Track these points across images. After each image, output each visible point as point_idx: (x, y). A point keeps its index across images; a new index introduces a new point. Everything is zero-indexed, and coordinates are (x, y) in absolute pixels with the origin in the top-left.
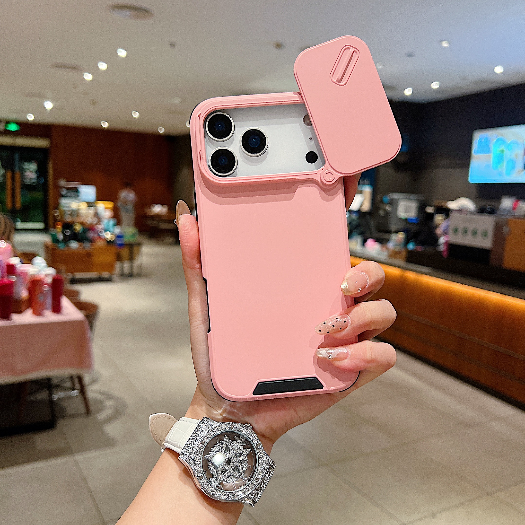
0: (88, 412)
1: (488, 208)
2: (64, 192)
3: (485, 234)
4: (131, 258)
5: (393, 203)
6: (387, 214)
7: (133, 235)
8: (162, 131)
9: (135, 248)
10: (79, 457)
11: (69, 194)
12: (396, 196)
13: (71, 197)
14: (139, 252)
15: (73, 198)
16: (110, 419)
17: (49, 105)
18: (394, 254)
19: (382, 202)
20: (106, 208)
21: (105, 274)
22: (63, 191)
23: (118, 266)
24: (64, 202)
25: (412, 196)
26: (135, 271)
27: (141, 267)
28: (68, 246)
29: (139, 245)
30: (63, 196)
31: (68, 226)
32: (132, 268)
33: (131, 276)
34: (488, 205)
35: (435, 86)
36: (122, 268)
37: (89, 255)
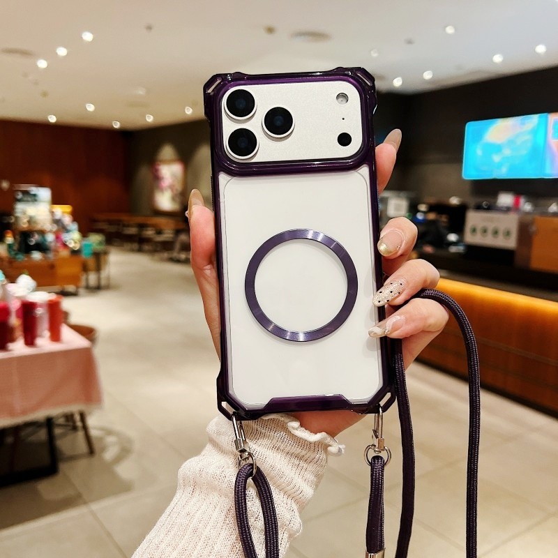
0: (91, 451)
1: (484, 205)
2: (20, 196)
4: (98, 269)
5: (384, 201)
7: (100, 243)
8: (117, 125)
9: (102, 258)
10: (95, 507)
11: (25, 199)
12: (386, 194)
13: (28, 201)
14: (106, 262)
15: (31, 203)
16: (118, 459)
20: (64, 213)
21: (71, 288)
22: (18, 195)
23: (83, 278)
24: (20, 207)
25: (402, 194)
26: (103, 282)
27: (108, 278)
29: (106, 253)
30: (19, 201)
31: (25, 235)
32: (99, 279)
33: (98, 288)
34: (484, 202)
35: (428, 76)
36: (87, 281)
37: (52, 267)
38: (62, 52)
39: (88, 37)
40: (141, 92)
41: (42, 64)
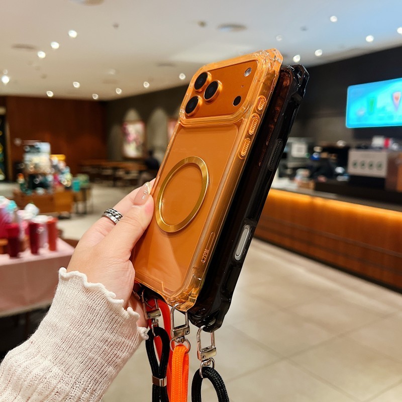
3: (380, 166)
7: (86, 181)
8: (96, 97)
9: (87, 191)
13: (33, 152)
17: (6, 80)
20: (59, 160)
21: (65, 214)
22: (26, 148)
23: (74, 206)
24: (28, 157)
25: (302, 139)
26: (88, 209)
28: (35, 192)
35: (318, 53)
37: (52, 199)
38: (55, 45)
39: (73, 34)
40: (112, 72)
41: (42, 55)
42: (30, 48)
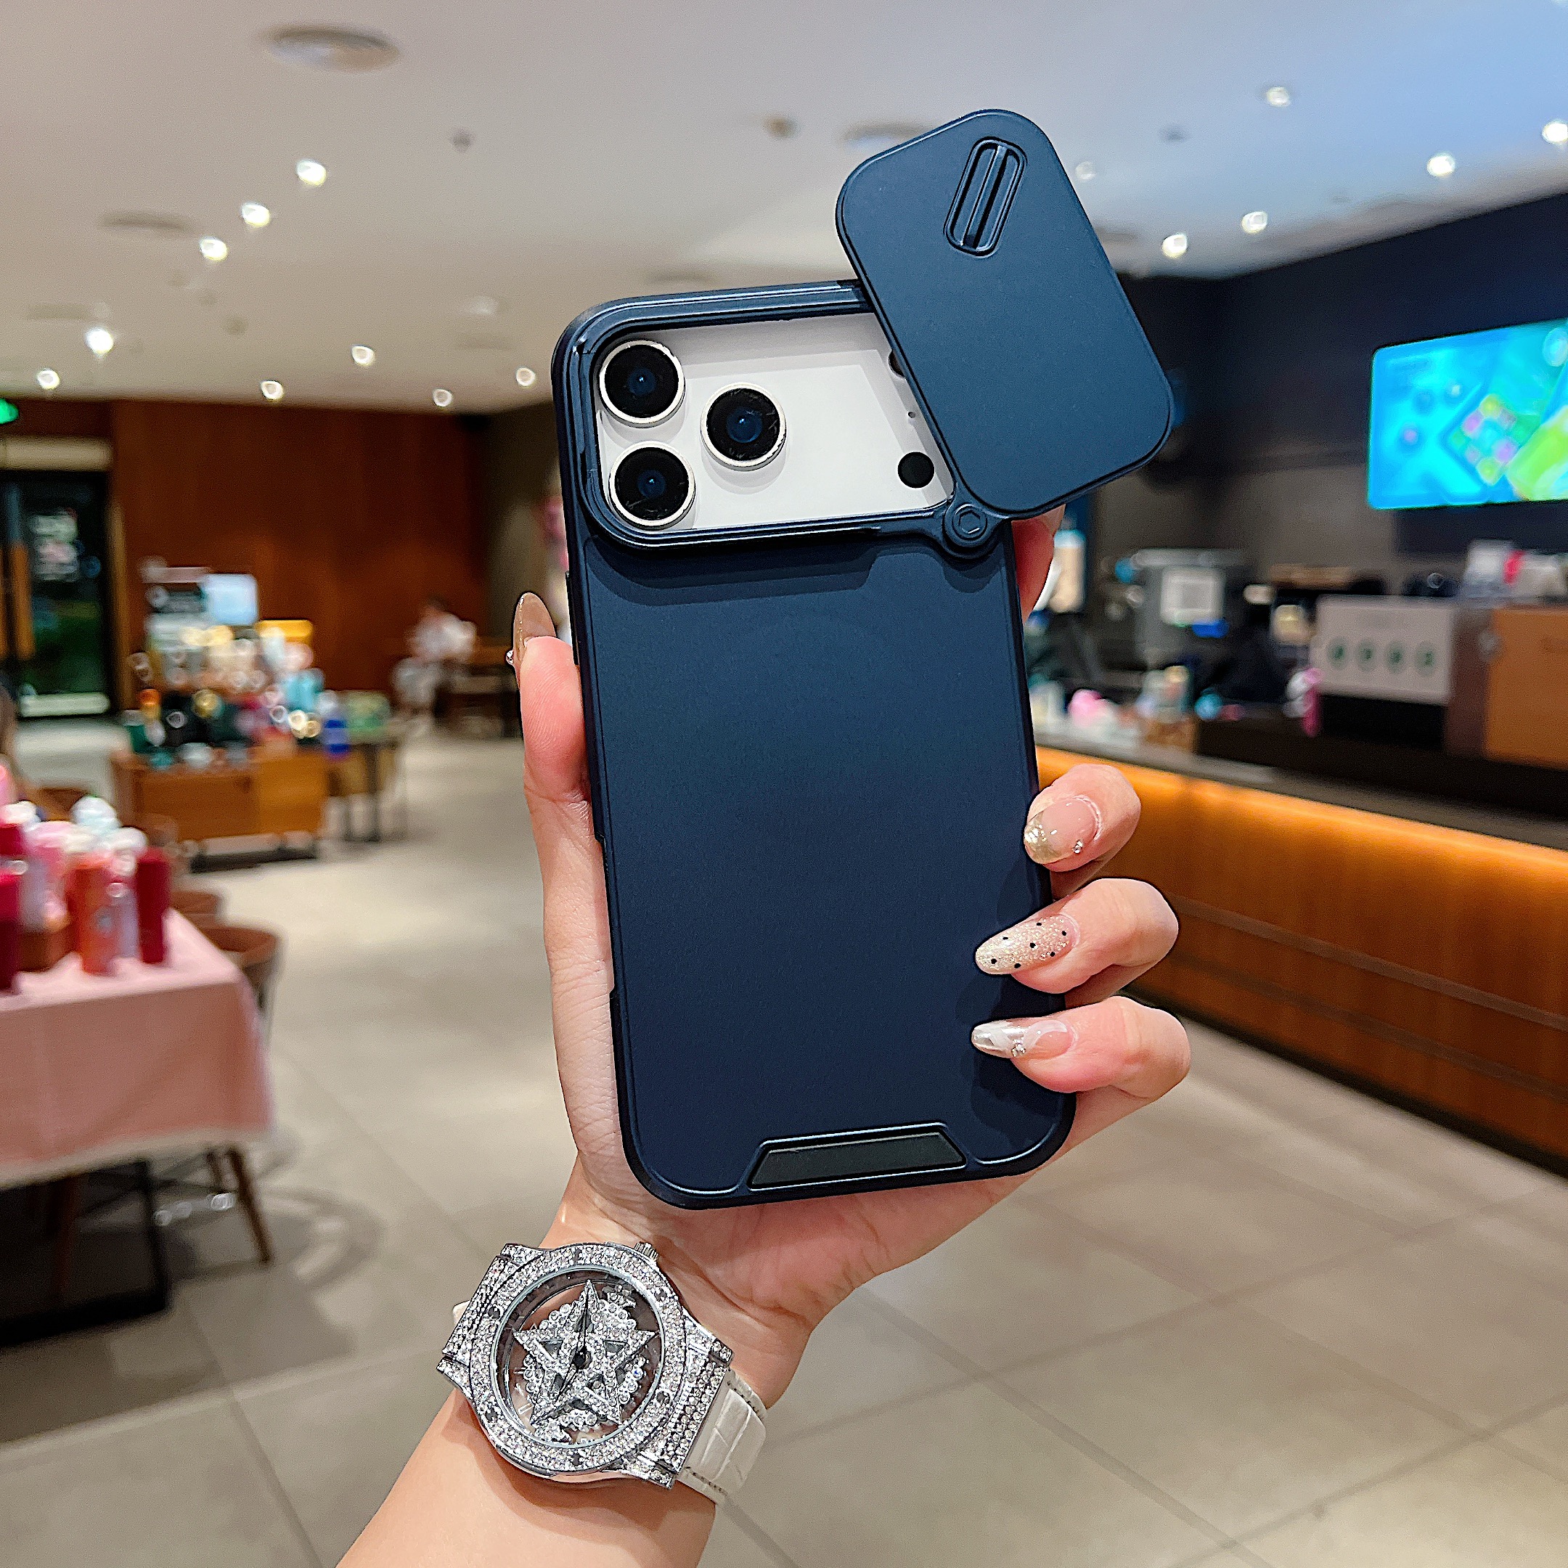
0: (265, 1256)
1: (1431, 580)
2: (161, 599)
3: (1427, 659)
4: (373, 787)
5: (1145, 580)
6: (1131, 614)
7: (376, 718)
8: (444, 401)
9: (383, 757)
10: (245, 1394)
11: (174, 605)
12: (1153, 559)
13: (182, 612)
14: (394, 768)
15: (190, 616)
16: (333, 1275)
17: (101, 341)
18: (1160, 734)
19: (1113, 578)
20: (290, 640)
21: (297, 840)
22: (157, 596)
23: (333, 812)
24: (161, 628)
25: (1204, 557)
26: (387, 824)
27: (402, 812)
28: (180, 761)
29: (394, 745)
30: (157, 611)
31: (176, 700)
32: (375, 815)
33: (374, 839)
34: (1431, 571)
35: (1254, 223)
36: (347, 818)
37: (246, 784)
38: (257, 216)
39: (312, 173)
40: (484, 308)
41: (214, 250)
42: (166, 225)
